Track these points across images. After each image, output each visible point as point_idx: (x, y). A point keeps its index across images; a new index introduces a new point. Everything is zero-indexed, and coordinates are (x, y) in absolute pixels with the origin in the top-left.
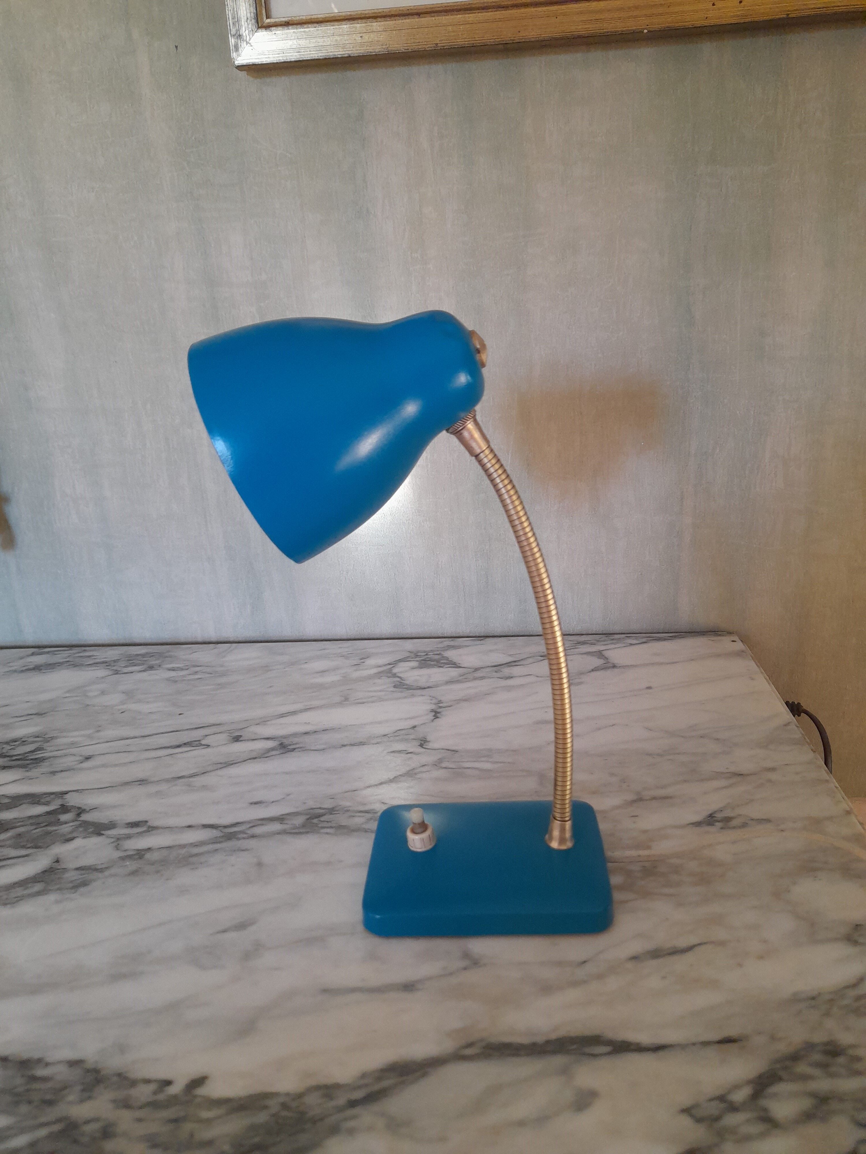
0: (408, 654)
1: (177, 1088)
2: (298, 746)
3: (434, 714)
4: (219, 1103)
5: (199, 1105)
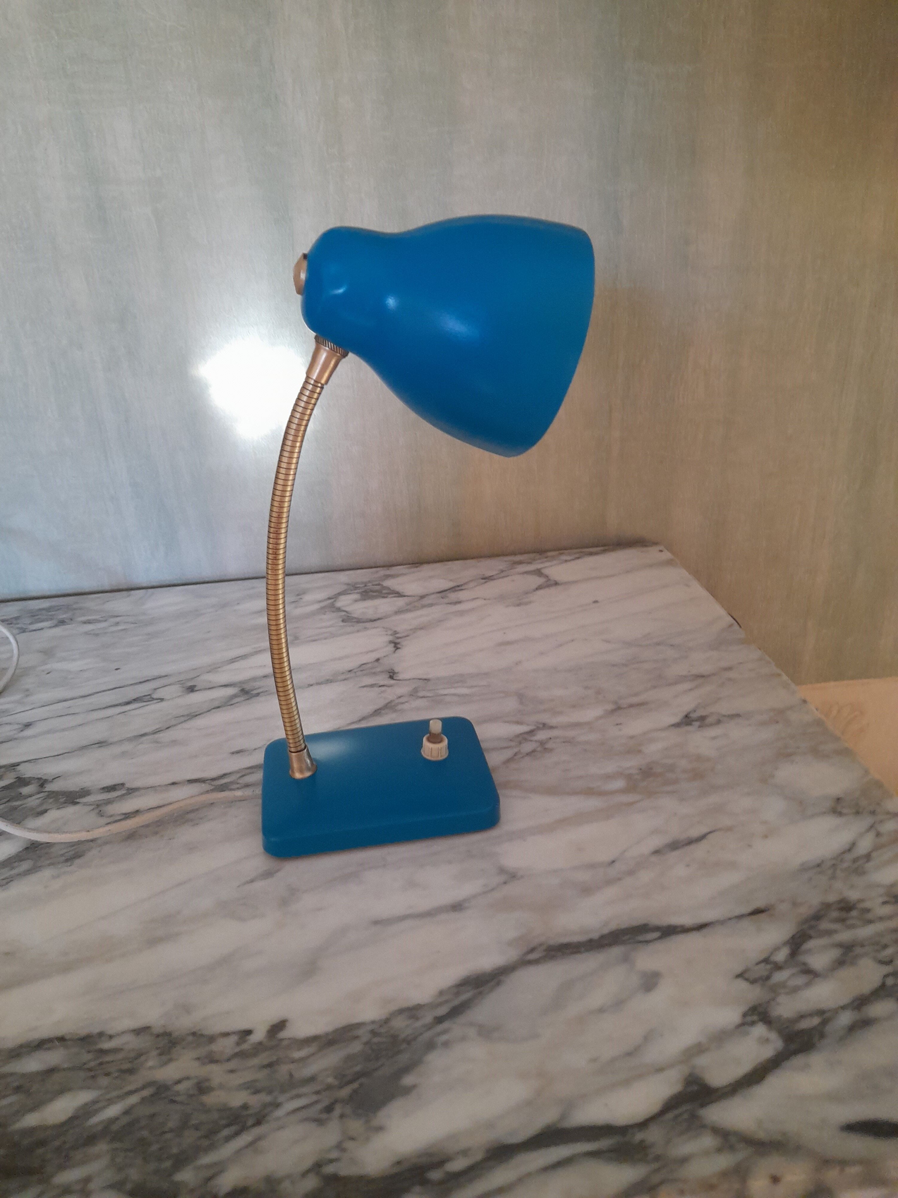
0: (345, 587)
1: (259, 1036)
2: (261, 690)
3: (393, 645)
4: (307, 1041)
5: (288, 1047)
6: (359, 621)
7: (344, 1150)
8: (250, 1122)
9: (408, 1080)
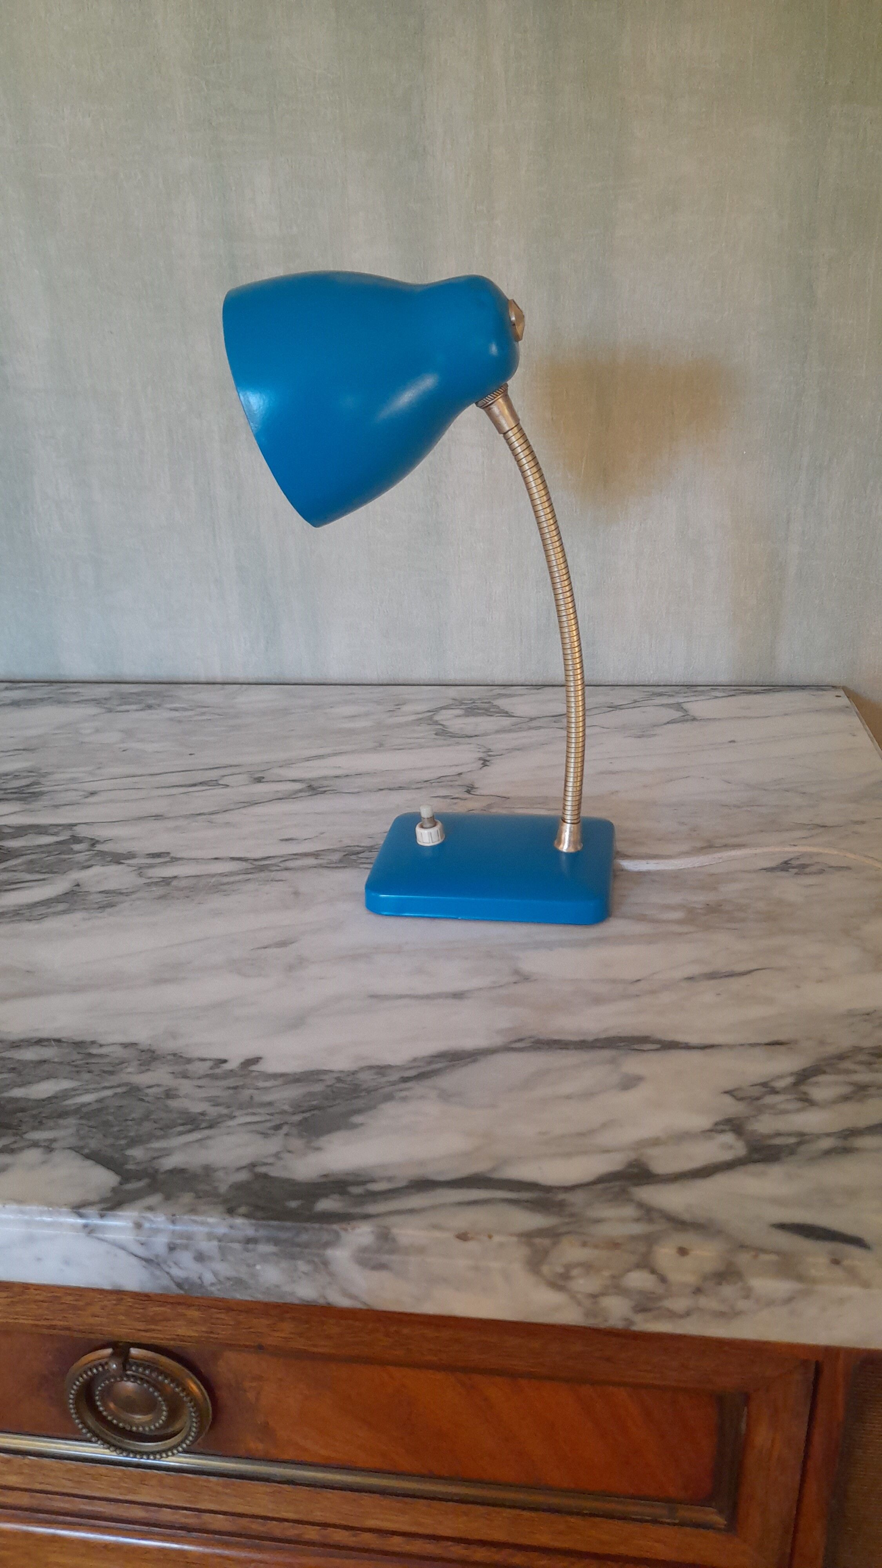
0: (452, 702)
1: (233, 1065)
2: (328, 789)
3: (482, 762)
4: (275, 1076)
5: (256, 1078)
6: (453, 736)
7: (280, 1159)
8: (204, 1125)
9: (357, 1119)
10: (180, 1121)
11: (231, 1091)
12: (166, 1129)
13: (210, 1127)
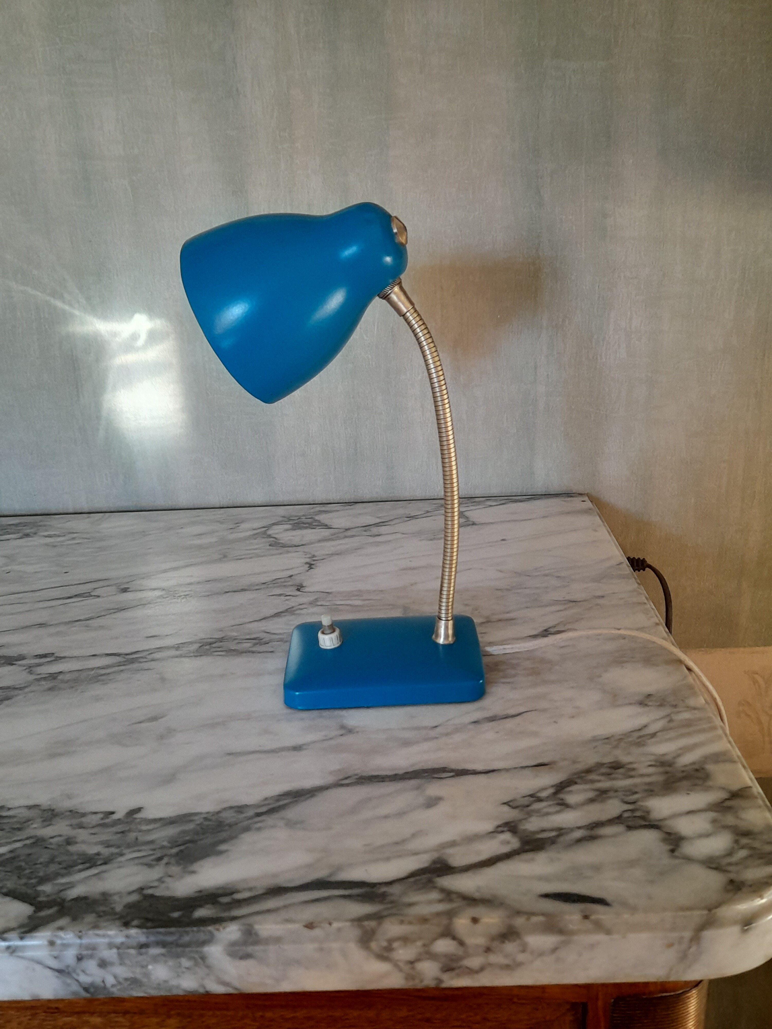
0: (281, 519)
1: (119, 815)
3: (308, 565)
4: (155, 821)
5: (140, 823)
6: (284, 546)
7: (162, 882)
9: (222, 847)
10: (80, 861)
11: (119, 835)
12: (69, 868)
13: (105, 863)
